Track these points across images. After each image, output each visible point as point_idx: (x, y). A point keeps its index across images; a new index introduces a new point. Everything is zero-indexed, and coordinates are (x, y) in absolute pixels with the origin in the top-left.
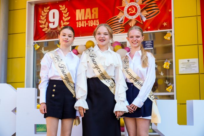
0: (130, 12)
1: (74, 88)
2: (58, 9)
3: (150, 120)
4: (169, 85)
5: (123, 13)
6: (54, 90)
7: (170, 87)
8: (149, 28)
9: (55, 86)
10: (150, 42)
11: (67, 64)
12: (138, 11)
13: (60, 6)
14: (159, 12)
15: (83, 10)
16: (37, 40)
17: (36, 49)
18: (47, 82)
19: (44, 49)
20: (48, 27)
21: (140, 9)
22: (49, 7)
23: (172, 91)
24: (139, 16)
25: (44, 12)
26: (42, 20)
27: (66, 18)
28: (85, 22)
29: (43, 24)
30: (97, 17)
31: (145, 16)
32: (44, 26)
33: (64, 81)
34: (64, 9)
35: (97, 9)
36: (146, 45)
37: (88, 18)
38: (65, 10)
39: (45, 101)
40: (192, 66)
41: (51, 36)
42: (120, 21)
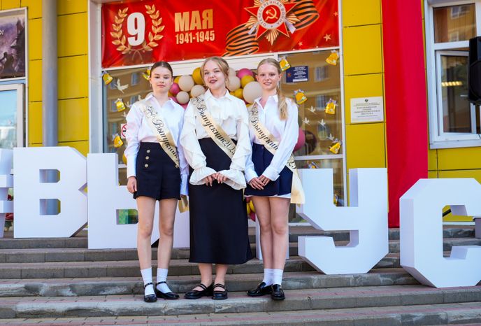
0: (268, 17)
1: (177, 154)
2: (143, 11)
3: (289, 199)
4: (334, 142)
5: (256, 18)
6: (147, 158)
7: (336, 145)
8: (301, 44)
9: (148, 151)
10: (303, 68)
11: (165, 119)
12: (281, 15)
13: (146, 6)
14: (317, 16)
15: (186, 14)
16: (108, 66)
17: (106, 83)
18: (137, 146)
19: (120, 82)
20: (127, 43)
21: (285, 11)
22: (127, 9)
23: (340, 152)
24: (283, 24)
25: (119, 18)
26: (115, 31)
27: (158, 28)
28: (191, 35)
29: (117, 39)
30: (211, 26)
31: (294, 25)
32: (119, 42)
33: (161, 144)
34: (153, 12)
35: (210, 12)
36: (296, 74)
37: (196, 27)
38: (155, 13)
39: (134, 174)
40: (373, 109)
41: (133, 59)
42: (250, 32)
